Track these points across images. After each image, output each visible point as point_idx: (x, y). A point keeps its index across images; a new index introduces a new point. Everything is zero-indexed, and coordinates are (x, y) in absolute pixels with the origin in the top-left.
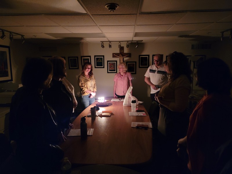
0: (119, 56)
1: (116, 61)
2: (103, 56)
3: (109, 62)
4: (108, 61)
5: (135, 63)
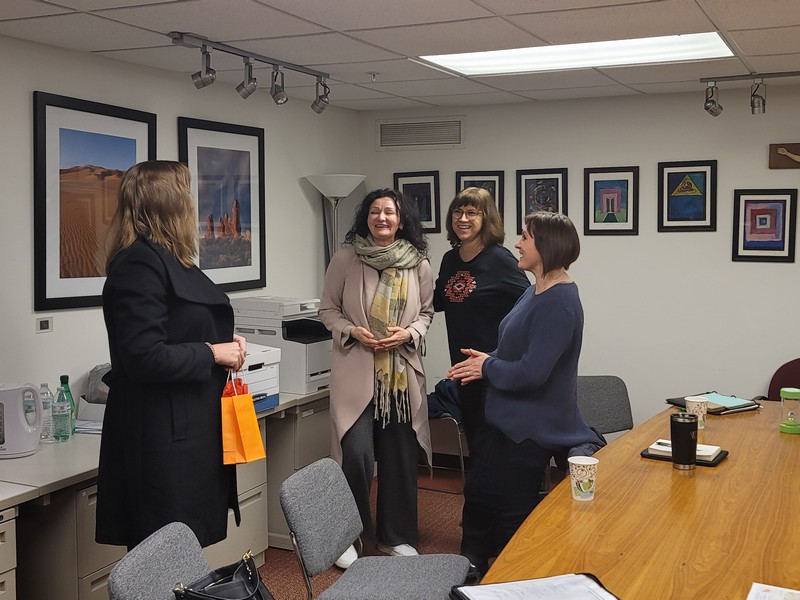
2: (713, 164)
3: (743, 198)
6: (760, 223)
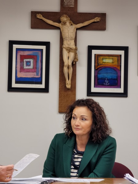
6: (27, 65)
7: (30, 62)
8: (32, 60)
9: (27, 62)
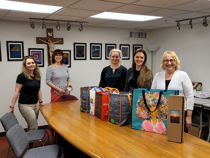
0: (47, 41)
1: (43, 49)
2: (22, 42)
3: (31, 50)
4: (29, 49)
5: (69, 52)
6: (36, 57)
7: (37, 56)
8: (37, 55)
9: (35, 56)
